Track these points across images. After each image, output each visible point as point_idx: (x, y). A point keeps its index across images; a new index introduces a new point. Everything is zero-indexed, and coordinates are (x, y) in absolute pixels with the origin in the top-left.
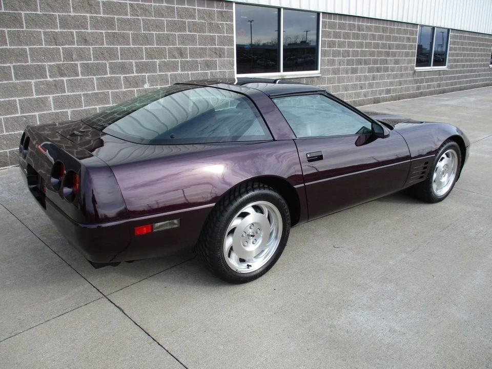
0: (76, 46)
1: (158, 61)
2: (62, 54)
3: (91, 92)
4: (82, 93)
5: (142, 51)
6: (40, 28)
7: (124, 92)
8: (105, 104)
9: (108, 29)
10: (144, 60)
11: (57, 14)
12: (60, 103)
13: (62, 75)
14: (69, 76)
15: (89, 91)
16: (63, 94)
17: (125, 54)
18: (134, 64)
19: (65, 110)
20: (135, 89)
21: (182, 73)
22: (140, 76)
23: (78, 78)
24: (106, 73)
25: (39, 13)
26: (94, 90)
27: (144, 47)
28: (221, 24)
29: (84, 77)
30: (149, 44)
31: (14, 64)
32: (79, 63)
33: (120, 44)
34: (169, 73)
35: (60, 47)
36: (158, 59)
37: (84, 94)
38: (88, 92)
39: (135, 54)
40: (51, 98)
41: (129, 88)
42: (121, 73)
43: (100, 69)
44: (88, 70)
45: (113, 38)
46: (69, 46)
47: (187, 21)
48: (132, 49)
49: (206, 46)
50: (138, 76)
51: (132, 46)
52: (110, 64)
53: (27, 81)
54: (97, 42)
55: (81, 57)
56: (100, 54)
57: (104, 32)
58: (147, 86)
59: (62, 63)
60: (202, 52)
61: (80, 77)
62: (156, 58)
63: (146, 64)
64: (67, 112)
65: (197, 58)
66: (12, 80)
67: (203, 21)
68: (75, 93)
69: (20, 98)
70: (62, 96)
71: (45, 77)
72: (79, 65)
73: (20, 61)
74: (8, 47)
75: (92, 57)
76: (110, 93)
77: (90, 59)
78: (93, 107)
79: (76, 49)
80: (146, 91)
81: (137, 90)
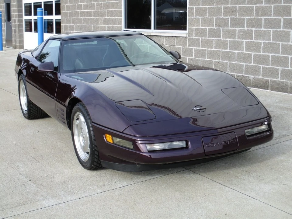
0: (263, 5)
2: (254, 11)
3: (267, 42)
4: (262, 42)
7: (291, 45)
8: (276, 53)
12: (250, 46)
13: (253, 27)
15: (267, 40)
16: (251, 41)
23: (261, 29)
24: (280, 27)
26: (270, 40)
31: (231, 17)
32: (263, 18)
35: (254, 6)
40: (245, 42)
43: (276, 24)
46: (259, 5)
52: (284, 19)
53: (234, 28)
55: (264, 14)
56: (278, 11)
59: (253, 17)
61: (263, 29)
64: (251, 54)
66: (228, 27)
68: (258, 41)
69: (230, 40)
71: (244, 27)
72: (263, 20)
73: (234, 15)
74: (230, 6)
75: (272, 13)
76: (280, 44)
77: (271, 15)
78: (268, 54)
79: (263, 7)
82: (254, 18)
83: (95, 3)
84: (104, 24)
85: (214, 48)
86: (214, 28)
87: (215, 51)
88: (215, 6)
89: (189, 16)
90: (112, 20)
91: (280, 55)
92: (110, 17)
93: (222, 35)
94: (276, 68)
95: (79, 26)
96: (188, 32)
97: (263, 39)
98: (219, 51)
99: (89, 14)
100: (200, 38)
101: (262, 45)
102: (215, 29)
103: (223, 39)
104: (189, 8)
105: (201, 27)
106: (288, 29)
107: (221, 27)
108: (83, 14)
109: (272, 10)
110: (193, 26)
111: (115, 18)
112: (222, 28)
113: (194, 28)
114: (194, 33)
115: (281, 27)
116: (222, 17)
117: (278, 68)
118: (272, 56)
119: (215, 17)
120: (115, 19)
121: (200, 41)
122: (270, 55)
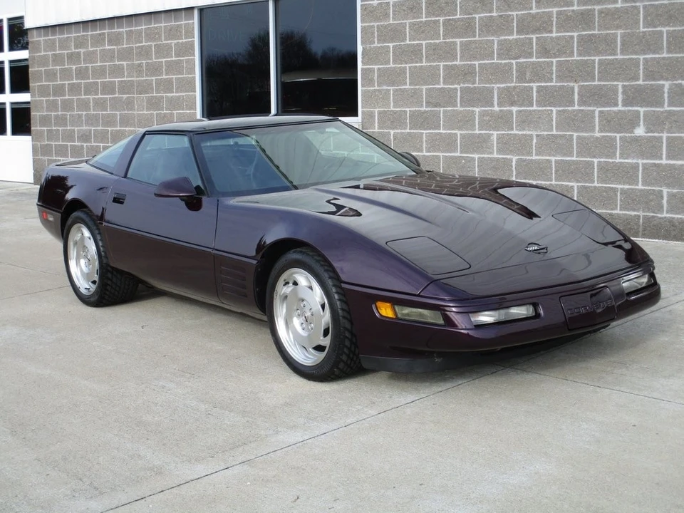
0: (534, 59)
1: (667, 85)
2: (514, 72)
3: (546, 133)
4: (534, 133)
5: (638, 65)
6: (493, 35)
7: (597, 138)
8: (565, 155)
9: (584, 30)
10: (641, 82)
11: (514, 13)
12: (505, 144)
13: (512, 104)
14: (521, 106)
15: (544, 131)
16: (510, 132)
17: (609, 70)
18: (620, 90)
19: (508, 157)
20: (618, 136)
22: (629, 111)
23: (531, 109)
24: (571, 103)
25: (494, 14)
26: (552, 130)
27: (641, 57)
29: (540, 109)
30: (652, 51)
31: (462, 85)
32: (534, 85)
33: (600, 53)
35: (514, 62)
36: (667, 79)
37: (536, 136)
38: (543, 133)
39: (626, 70)
40: (495, 136)
41: (607, 131)
42: (596, 105)
43: (563, 97)
44: (546, 96)
45: (589, 44)
46: (525, 60)
48: (620, 61)
50: (625, 112)
51: (620, 57)
52: (581, 87)
53: (471, 109)
54: (563, 52)
55: (537, 78)
56: (568, 72)
57: (575, 34)
58: (640, 131)
59: (513, 85)
61: (535, 108)
62: (662, 78)
63: (639, 90)
64: (511, 160)
66: (456, 106)
68: (524, 133)
69: (461, 132)
70: (508, 135)
71: (492, 105)
72: (535, 89)
73: (468, 82)
74: (458, 63)
75: (554, 76)
76: (575, 137)
77: (551, 80)
78: (548, 158)
79: (533, 63)
80: (637, 140)
81: (621, 138)
82: (515, 87)
83: (125, 63)
84: (148, 109)
85: (424, 151)
86: (424, 109)
87: (428, 156)
88: (424, 64)
89: (363, 86)
90: (170, 100)
91: (574, 158)
92: (165, 93)
93: (441, 122)
94: (567, 186)
95: (80, 116)
96: (363, 119)
97: (536, 128)
98: (438, 157)
99: (108, 88)
100: (392, 132)
101: (535, 141)
102: (425, 112)
103: (444, 132)
104: (362, 69)
105: (392, 109)
106: (590, 105)
107: (440, 106)
108: (90, 89)
109: (554, 68)
110: (375, 107)
111: (177, 95)
112: (442, 109)
113: (376, 110)
114: (376, 121)
115: (574, 103)
116: (442, 86)
117: (571, 184)
118: (556, 161)
119: (424, 87)
120: (179, 97)
121: (392, 137)
122: (553, 159)
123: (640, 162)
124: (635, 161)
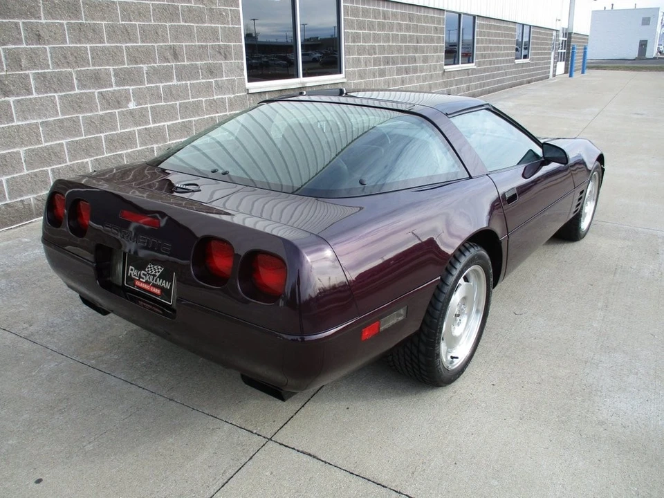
0: (24, 46)
1: (145, 67)
2: (3, 60)
3: (52, 119)
4: (39, 121)
5: (121, 51)
7: (101, 116)
8: (74, 136)
9: (71, 18)
10: (126, 66)
14: (18, 95)
15: (50, 116)
16: (10, 124)
17: (99, 56)
18: (112, 73)
19: (15, 150)
20: (116, 111)
21: (179, 83)
22: (122, 90)
23: (31, 97)
24: (72, 88)
26: (57, 115)
27: (124, 45)
28: (225, 10)
29: (40, 96)
30: (130, 41)
32: (31, 73)
33: (90, 41)
34: (161, 85)
36: (145, 63)
37: (42, 123)
38: (49, 119)
39: (113, 56)
41: (107, 109)
42: (94, 87)
43: (61, 82)
44: (46, 83)
45: (79, 33)
46: (14, 46)
47: (180, 5)
48: (108, 48)
49: (207, 42)
50: (119, 91)
51: (107, 44)
52: (78, 73)
54: (55, 39)
55: (34, 64)
56: (63, 58)
57: (65, 22)
58: (132, 105)
59: (5, 73)
60: (201, 53)
61: (35, 95)
62: (141, 62)
63: (128, 72)
64: (18, 153)
65: (197, 60)
67: (201, 6)
68: (28, 122)
70: (8, 127)
72: (31, 77)
75: (50, 63)
76: (80, 118)
77: (47, 67)
78: (58, 142)
79: (26, 50)
80: (131, 113)
81: (118, 112)
82: (6, 76)
91: (83, 137)
94: (83, 163)
97: (40, 116)
101: (41, 128)
106: (90, 88)
109: (49, 55)
115: (74, 87)
117: (85, 160)
118: (67, 143)
122: (64, 142)
123: (136, 129)
124: (132, 129)
